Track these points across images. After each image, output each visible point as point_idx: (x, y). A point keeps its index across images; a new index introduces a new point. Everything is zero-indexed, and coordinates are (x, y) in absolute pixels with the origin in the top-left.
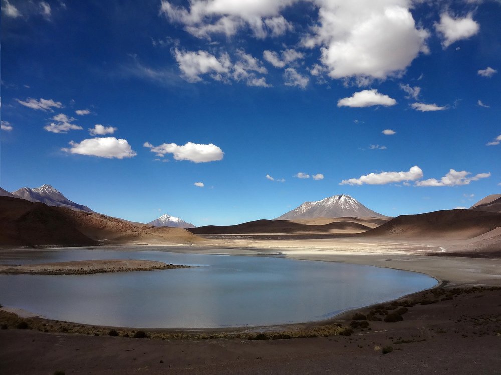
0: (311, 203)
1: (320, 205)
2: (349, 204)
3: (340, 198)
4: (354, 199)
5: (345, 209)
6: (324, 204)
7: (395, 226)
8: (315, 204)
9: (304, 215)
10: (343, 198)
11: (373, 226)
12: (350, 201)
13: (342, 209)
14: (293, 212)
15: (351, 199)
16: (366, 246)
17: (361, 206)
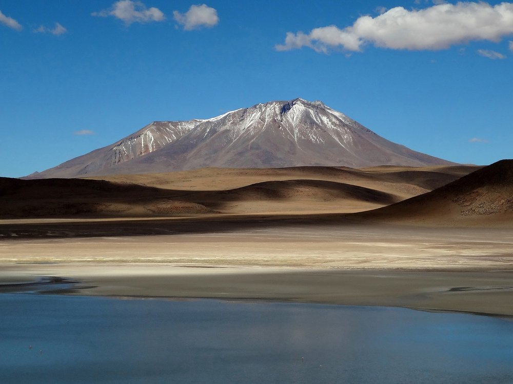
0: (175, 125)
1: (213, 131)
2: (322, 129)
3: (285, 109)
4: (337, 114)
5: (307, 143)
6: (228, 126)
7: (480, 190)
8: (192, 127)
9: (149, 159)
10: (298, 109)
11: (403, 192)
12: (325, 119)
13: (292, 143)
14: (107, 153)
15: (327, 115)
16: (380, 250)
17: (361, 134)
